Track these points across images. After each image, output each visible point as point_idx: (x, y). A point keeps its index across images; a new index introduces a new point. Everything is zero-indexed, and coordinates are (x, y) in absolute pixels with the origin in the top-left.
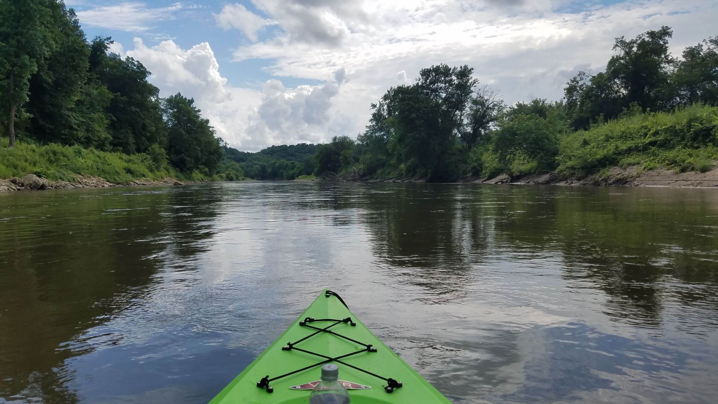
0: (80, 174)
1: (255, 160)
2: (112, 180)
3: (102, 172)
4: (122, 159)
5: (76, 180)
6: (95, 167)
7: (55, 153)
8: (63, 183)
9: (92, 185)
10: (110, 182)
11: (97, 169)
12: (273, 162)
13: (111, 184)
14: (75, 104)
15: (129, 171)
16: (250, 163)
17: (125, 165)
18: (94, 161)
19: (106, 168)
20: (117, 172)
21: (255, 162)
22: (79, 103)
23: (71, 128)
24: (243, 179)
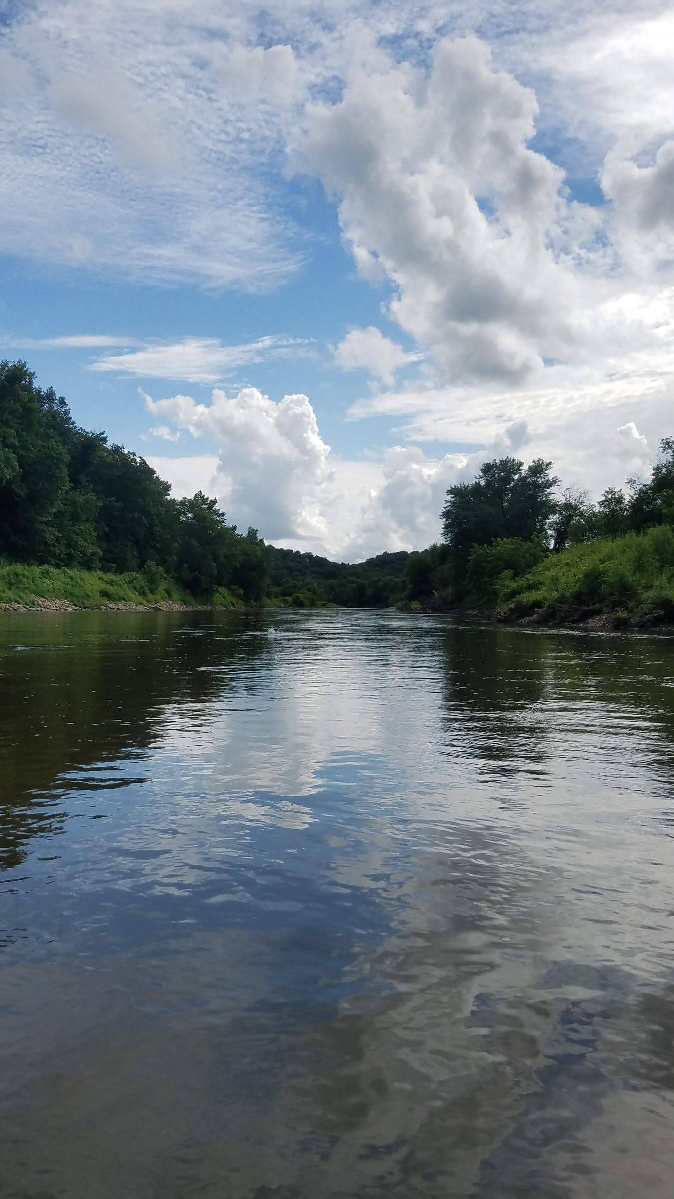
0: (44, 597)
1: (352, 575)
2: (78, 604)
3: (68, 595)
4: (102, 579)
5: (36, 603)
6: (62, 588)
7: (17, 574)
8: (16, 606)
9: (53, 608)
10: (77, 606)
11: (65, 591)
12: (375, 578)
13: (77, 608)
14: (53, 516)
15: (105, 594)
16: (344, 580)
17: (103, 586)
18: (64, 582)
19: (77, 590)
20: (88, 595)
21: (351, 578)
22: (59, 514)
23: (46, 543)
24: (323, 606)
